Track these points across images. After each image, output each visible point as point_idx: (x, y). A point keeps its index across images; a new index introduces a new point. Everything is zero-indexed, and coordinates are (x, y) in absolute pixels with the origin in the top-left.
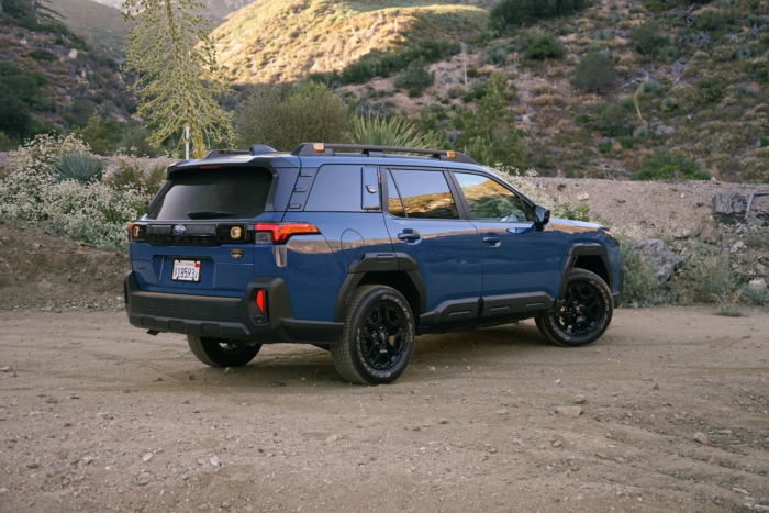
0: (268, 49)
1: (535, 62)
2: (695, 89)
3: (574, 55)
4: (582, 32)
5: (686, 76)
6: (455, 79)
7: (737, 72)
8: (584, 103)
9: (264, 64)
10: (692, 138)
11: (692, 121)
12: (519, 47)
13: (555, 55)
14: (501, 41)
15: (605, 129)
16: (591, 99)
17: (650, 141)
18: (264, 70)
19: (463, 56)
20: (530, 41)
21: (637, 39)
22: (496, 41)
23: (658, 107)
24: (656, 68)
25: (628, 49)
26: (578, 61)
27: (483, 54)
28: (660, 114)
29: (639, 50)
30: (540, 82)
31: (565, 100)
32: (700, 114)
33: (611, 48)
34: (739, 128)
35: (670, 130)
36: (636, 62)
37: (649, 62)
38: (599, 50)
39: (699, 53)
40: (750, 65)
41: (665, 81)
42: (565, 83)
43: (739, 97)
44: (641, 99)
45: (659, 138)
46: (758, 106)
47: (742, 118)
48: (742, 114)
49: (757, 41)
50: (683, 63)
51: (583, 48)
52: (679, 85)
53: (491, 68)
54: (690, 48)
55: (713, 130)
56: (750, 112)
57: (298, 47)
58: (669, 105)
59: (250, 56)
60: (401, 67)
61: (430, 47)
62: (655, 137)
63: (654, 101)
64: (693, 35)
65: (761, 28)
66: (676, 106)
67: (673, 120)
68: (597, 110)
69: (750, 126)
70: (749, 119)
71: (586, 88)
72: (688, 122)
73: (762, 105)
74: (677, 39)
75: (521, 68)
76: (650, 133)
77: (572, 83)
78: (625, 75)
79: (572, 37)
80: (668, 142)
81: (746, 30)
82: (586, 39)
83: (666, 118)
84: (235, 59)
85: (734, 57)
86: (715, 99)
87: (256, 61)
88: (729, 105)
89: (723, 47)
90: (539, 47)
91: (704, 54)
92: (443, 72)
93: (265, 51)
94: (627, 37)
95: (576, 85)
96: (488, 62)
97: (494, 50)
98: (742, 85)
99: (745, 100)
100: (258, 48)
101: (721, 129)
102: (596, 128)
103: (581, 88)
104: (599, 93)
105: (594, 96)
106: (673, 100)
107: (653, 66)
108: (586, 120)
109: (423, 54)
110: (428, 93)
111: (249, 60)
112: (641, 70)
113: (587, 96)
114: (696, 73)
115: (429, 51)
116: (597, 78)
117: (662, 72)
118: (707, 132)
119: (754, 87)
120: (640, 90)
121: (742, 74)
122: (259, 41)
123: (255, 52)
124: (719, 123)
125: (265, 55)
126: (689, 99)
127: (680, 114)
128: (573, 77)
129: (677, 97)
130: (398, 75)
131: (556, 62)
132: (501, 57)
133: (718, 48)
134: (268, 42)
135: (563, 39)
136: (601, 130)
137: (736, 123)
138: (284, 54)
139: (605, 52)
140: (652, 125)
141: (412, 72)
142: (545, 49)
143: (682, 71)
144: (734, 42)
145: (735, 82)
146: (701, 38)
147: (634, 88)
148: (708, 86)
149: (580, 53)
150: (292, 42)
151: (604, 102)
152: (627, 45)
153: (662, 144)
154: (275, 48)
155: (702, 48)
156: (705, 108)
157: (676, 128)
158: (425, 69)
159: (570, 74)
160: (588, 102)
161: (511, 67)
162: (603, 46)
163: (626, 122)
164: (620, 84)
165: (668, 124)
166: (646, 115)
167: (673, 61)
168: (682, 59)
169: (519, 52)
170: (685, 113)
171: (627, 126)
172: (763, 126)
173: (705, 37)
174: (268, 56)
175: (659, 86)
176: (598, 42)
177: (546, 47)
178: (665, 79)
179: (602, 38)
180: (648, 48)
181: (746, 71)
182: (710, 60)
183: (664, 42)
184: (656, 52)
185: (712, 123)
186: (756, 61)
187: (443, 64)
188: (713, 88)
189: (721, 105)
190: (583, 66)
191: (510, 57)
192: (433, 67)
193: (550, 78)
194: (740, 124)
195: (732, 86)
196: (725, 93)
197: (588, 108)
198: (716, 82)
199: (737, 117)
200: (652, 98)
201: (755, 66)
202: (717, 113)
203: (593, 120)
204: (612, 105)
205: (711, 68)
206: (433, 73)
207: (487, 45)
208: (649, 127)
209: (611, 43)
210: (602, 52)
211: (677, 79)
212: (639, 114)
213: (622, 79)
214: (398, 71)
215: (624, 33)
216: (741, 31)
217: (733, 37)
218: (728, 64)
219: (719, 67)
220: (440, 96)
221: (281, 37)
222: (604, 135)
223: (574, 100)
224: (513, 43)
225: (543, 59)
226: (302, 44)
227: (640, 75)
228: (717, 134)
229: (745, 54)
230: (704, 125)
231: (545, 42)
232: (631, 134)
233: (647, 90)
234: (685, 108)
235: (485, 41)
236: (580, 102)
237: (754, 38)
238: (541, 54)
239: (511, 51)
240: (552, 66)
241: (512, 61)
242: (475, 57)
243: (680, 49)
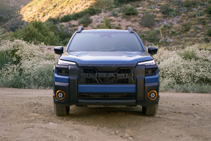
0: (46, 11)
1: (128, 16)
2: (181, 26)
3: (141, 14)
4: (144, 6)
5: (179, 22)
6: (100, 21)
7: (195, 21)
8: (143, 30)
9: (44, 16)
10: (179, 43)
11: (179, 38)
12: (122, 11)
13: (135, 14)
14: (117, 9)
15: (150, 39)
16: (146, 29)
17: (164, 44)
18: (44, 18)
19: (103, 13)
20: (126, 9)
21: (163, 9)
22: (115, 9)
23: (168, 32)
24: (169, 19)
25: (160, 12)
26: (142, 16)
27: (110, 13)
28: (169, 35)
29: (163, 13)
30: (128, 23)
31: (137, 29)
32: (182, 35)
33: (154, 12)
34: (195, 40)
35: (171, 40)
36: (162, 17)
37: (166, 17)
38: (149, 12)
39: (183, 14)
40: (199, 19)
41: (171, 24)
42: (137, 23)
43: (195, 30)
44: (162, 29)
45: (168, 43)
46: (201, 33)
47: (196, 37)
48: (196, 35)
49: (202, 11)
50: (178, 18)
51: (144, 12)
52: (176, 25)
53: (112, 18)
54: (180, 13)
55: (186, 41)
56: (199, 35)
57: (56, 10)
58: (172, 32)
59: (39, 13)
60: (82, 17)
61: (92, 10)
62: (166, 43)
63: (167, 30)
64: (181, 8)
65: (204, 7)
66: (174, 32)
67: (173, 37)
68: (147, 33)
69: (198, 40)
70: (198, 37)
71: (144, 26)
72: (178, 38)
73: (203, 32)
74: (176, 10)
75: (122, 18)
76: (165, 41)
77: (140, 23)
78: (158, 21)
79: (141, 8)
80: (171, 45)
81: (199, 7)
82: (145, 9)
83: (171, 36)
84: (34, 14)
85: (195, 16)
86: (187, 30)
87: (41, 15)
88: (192, 32)
89: (191, 13)
90: (129, 11)
91: (185, 15)
92: (96, 19)
93: (44, 11)
94: (159, 8)
95: (141, 24)
96: (112, 16)
97: (114, 12)
98: (197, 26)
99: (197, 31)
100: (42, 10)
101: (189, 40)
102: (147, 39)
103: (143, 25)
104: (148, 27)
105: (147, 28)
106: (174, 30)
107: (167, 18)
108: (143, 36)
109: (89, 12)
110: (90, 26)
111: (39, 14)
112: (163, 20)
113: (144, 28)
114: (182, 21)
115: (91, 11)
116: (148, 22)
117: (170, 21)
118: (184, 41)
119: (200, 26)
120: (162, 26)
121: (197, 22)
122: (42, 8)
123: (41, 12)
124: (188, 38)
125: (44, 13)
126: (179, 30)
127: (175, 35)
128: (140, 21)
129: (175, 29)
130: (80, 19)
131: (135, 16)
132: (116, 14)
133: (189, 13)
134: (46, 8)
135: (138, 8)
136: (148, 40)
137: (194, 38)
138: (51, 13)
139: (151, 13)
140: (166, 38)
141: (84, 18)
142: (131, 12)
143: (177, 20)
144: (195, 11)
145: (194, 24)
146: (184, 9)
147: (160, 25)
148: (185, 26)
149: (143, 13)
150: (54, 9)
151: (150, 30)
152: (159, 11)
153: (169, 45)
154: (48, 11)
155: (184, 13)
156: (184, 33)
157: (174, 40)
158: (89, 18)
159: (139, 20)
160: (144, 30)
161: (119, 18)
162: (151, 11)
163: (157, 37)
164: (156, 24)
165: (171, 38)
166: (164, 35)
167: (174, 17)
168: (177, 16)
169: (123, 12)
170: (177, 35)
171: (157, 39)
172: (203, 40)
173: (186, 9)
174: (45, 13)
175: (169, 25)
176: (149, 10)
177: (131, 11)
178: (171, 23)
179: (151, 8)
180: (166, 12)
181: (198, 21)
182: (187, 17)
183: (171, 10)
184: (169, 14)
185: (186, 38)
186: (201, 17)
187: (96, 16)
188: (187, 27)
189: (189, 32)
190: (143, 18)
191: (119, 14)
192: (92, 17)
193: (132, 22)
194: (195, 39)
195: (193, 26)
196: (191, 28)
197: (144, 32)
198: (188, 24)
199: (194, 36)
200: (166, 29)
201: (201, 19)
202: (188, 35)
203: (146, 36)
204: (152, 31)
205: (187, 20)
206: (92, 19)
207: (112, 10)
208: (165, 39)
209: (154, 10)
210: (150, 13)
211: (175, 23)
212: (161, 35)
213: (157, 23)
214: (80, 18)
215: (159, 7)
216: (197, 7)
217: (195, 9)
218: (193, 18)
219: (189, 19)
220: (94, 27)
221: (50, 7)
222: (149, 42)
223: (140, 29)
224: (120, 9)
225: (130, 15)
226: (57, 10)
227: (163, 21)
228: (187, 42)
229: (198, 15)
230: (183, 39)
231: (131, 9)
232: (158, 42)
233: (165, 26)
234: (177, 33)
235: (111, 9)
236: (142, 30)
237: (201, 9)
238: (130, 13)
239: (120, 12)
240: (133, 18)
241: (120, 16)
242: (107, 14)
243: (177, 13)
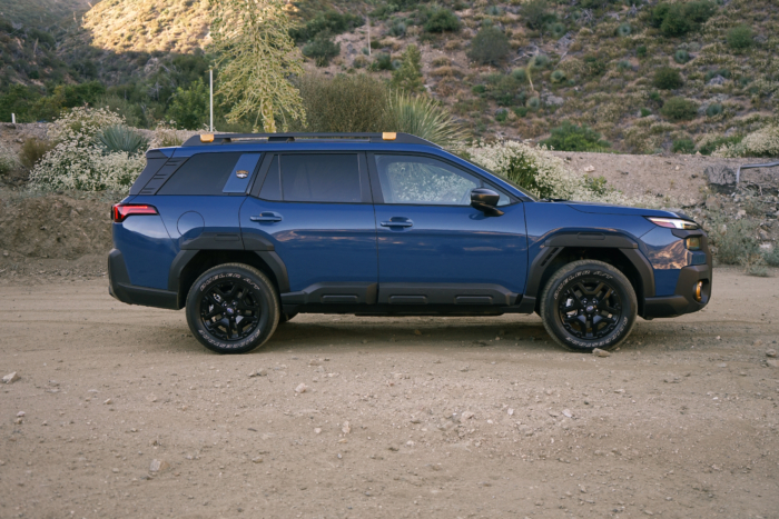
0: (163, 16)
1: (434, 35)
2: (582, 63)
3: (469, 29)
4: (476, 7)
5: (573, 51)
6: (359, 50)
7: (618, 47)
8: (481, 74)
9: (159, 31)
10: (579, 108)
11: (579, 93)
12: (419, 21)
13: (453, 29)
14: (401, 14)
15: (500, 99)
16: (487, 71)
17: (541, 110)
18: (159, 37)
19: (367, 28)
20: (429, 16)
21: (527, 15)
22: (396, 14)
23: (548, 79)
24: (545, 42)
25: (519, 24)
26: (473, 34)
27: (384, 27)
28: (550, 85)
29: (529, 26)
30: (439, 54)
31: (463, 72)
32: (586, 85)
33: (504, 23)
34: (622, 99)
35: (559, 100)
36: (526, 37)
37: (539, 37)
38: (493, 24)
39: (583, 29)
40: (630, 41)
41: (553, 55)
42: (461, 55)
43: (621, 71)
44: (533, 71)
45: (549, 107)
46: (638, 80)
47: (624, 90)
48: (624, 87)
49: (636, 20)
50: (570, 38)
51: (477, 23)
52: (567, 59)
53: (392, 40)
54: (575, 25)
55: (598, 101)
56: (631, 85)
57: (192, 15)
58: (558, 77)
59: (145, 23)
60: (308, 38)
61: (335, 19)
62: (545, 107)
63: (544, 73)
64: (578, 12)
65: (640, 7)
66: (564, 79)
67: (562, 91)
68: (493, 81)
69: (632, 98)
70: (630, 91)
71: (481, 61)
72: (575, 94)
73: (642, 78)
74: (563, 16)
75: (421, 41)
76: (541, 103)
77: (468, 55)
78: (517, 49)
79: (467, 12)
80: (558, 112)
81: (626, 8)
82: (480, 14)
83: (555, 90)
84: (129, 26)
85: (616, 34)
86: (599, 72)
87: (152, 28)
88: (612, 78)
89: (606, 24)
90: (438, 21)
91: (588, 30)
92: (347, 43)
93: (159, 18)
94: (518, 13)
95: (473, 57)
96: (390, 35)
97: (396, 23)
98: (624, 60)
99: (627, 74)
100: (153, 15)
101: (606, 100)
102: (492, 98)
103: (477, 60)
104: (494, 65)
105: (489, 68)
106: (562, 73)
107: (542, 40)
108: (483, 90)
109: (329, 25)
110: (335, 63)
111: (144, 27)
112: (532, 44)
113: (482, 68)
114: (582, 48)
115: (334, 23)
116: (492, 52)
117: (550, 47)
118: (593, 102)
119: (634, 62)
120: (531, 64)
121: (623, 50)
122: (153, 8)
123: (150, 20)
124: (603, 94)
125: (160, 22)
126: (576, 72)
127: (568, 86)
128: (470, 50)
129: (565, 69)
130: (305, 45)
131: (453, 35)
132: (401, 30)
133: (601, 25)
134: (162, 10)
135: (459, 13)
136: (497, 100)
137: (618, 95)
138: (179, 22)
139: (498, 27)
140: (543, 95)
141: (318, 43)
142: (443, 24)
143: (568, 46)
144: (615, 20)
145: (617, 57)
146: (585, 15)
147: (526, 62)
148: (593, 60)
149: (475, 28)
150: (186, 10)
151: (499, 73)
152: (518, 21)
153: (553, 113)
154: (169, 16)
155: (586, 25)
156: (590, 80)
157: (565, 98)
158: (331, 40)
159: (466, 47)
160: (484, 73)
161: (411, 39)
162: (496, 21)
163: (519, 93)
164: (512, 57)
165: (557, 95)
166: (537, 86)
167: (560, 37)
168: (569, 35)
169: (419, 25)
170: (573, 85)
171: (520, 96)
172: (643, 97)
173: (589, 14)
174: (163, 24)
175: (549, 60)
176: (491, 17)
177: (444, 21)
178: (553, 53)
179: (495, 13)
180: (538, 24)
181: (626, 46)
182: (594, 36)
183: (551, 18)
184: (545, 28)
185: (597, 94)
186: (636, 37)
187: (347, 35)
188: (598, 62)
189: (605, 78)
190: (478, 41)
191: (410, 30)
192: (339, 38)
193: (448, 50)
194: (623, 96)
195: (614, 61)
196: (608, 66)
197: (484, 79)
198: (600, 56)
199: (619, 89)
200: (542, 70)
201: (635, 43)
202: (601, 85)
203: (489, 90)
204: (506, 76)
205: (595, 44)
206: (339, 44)
207: (387, 18)
208: (540, 98)
209: (503, 18)
210: (495, 26)
211: (564, 53)
212: (532, 85)
213: (514, 53)
214: (305, 41)
215: (515, 9)
216: (621, 9)
217: (615, 15)
218: (610, 40)
219: (602, 42)
220: (346, 66)
221: (175, 6)
222: (500, 105)
223: (471, 71)
224: (413, 16)
225: (441, 32)
226: (196, 13)
227: (531, 49)
228: (602, 104)
229: (625, 31)
230: (590, 96)
231: (443, 17)
232: (524, 104)
233: (538, 63)
234: (573, 80)
235: (385, 15)
236: (477, 73)
237: (633, 16)
238: (440, 27)
239: (411, 24)
240: (450, 39)
241: (413, 34)
242: (377, 29)
243: (567, 25)
